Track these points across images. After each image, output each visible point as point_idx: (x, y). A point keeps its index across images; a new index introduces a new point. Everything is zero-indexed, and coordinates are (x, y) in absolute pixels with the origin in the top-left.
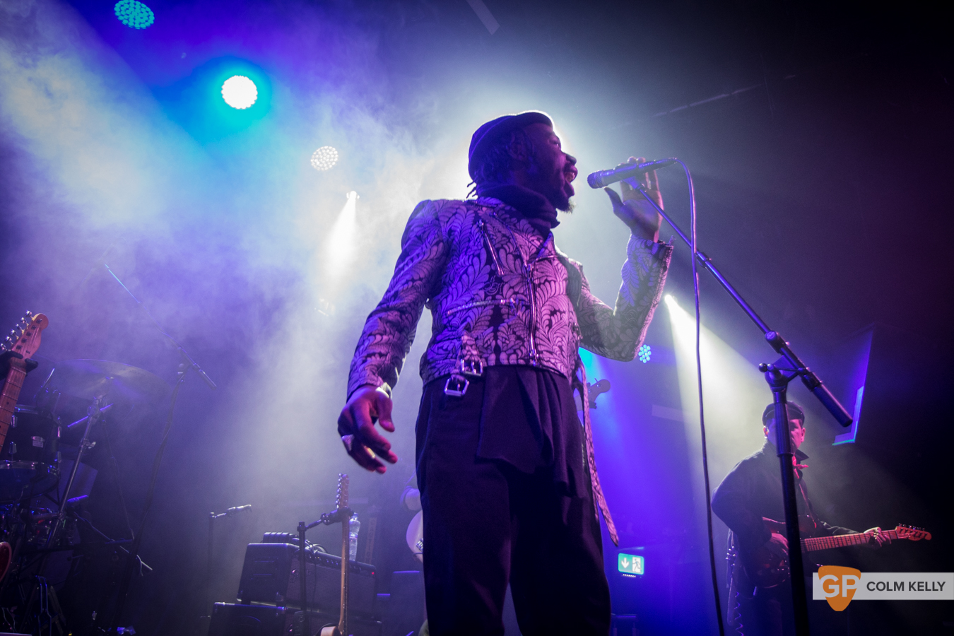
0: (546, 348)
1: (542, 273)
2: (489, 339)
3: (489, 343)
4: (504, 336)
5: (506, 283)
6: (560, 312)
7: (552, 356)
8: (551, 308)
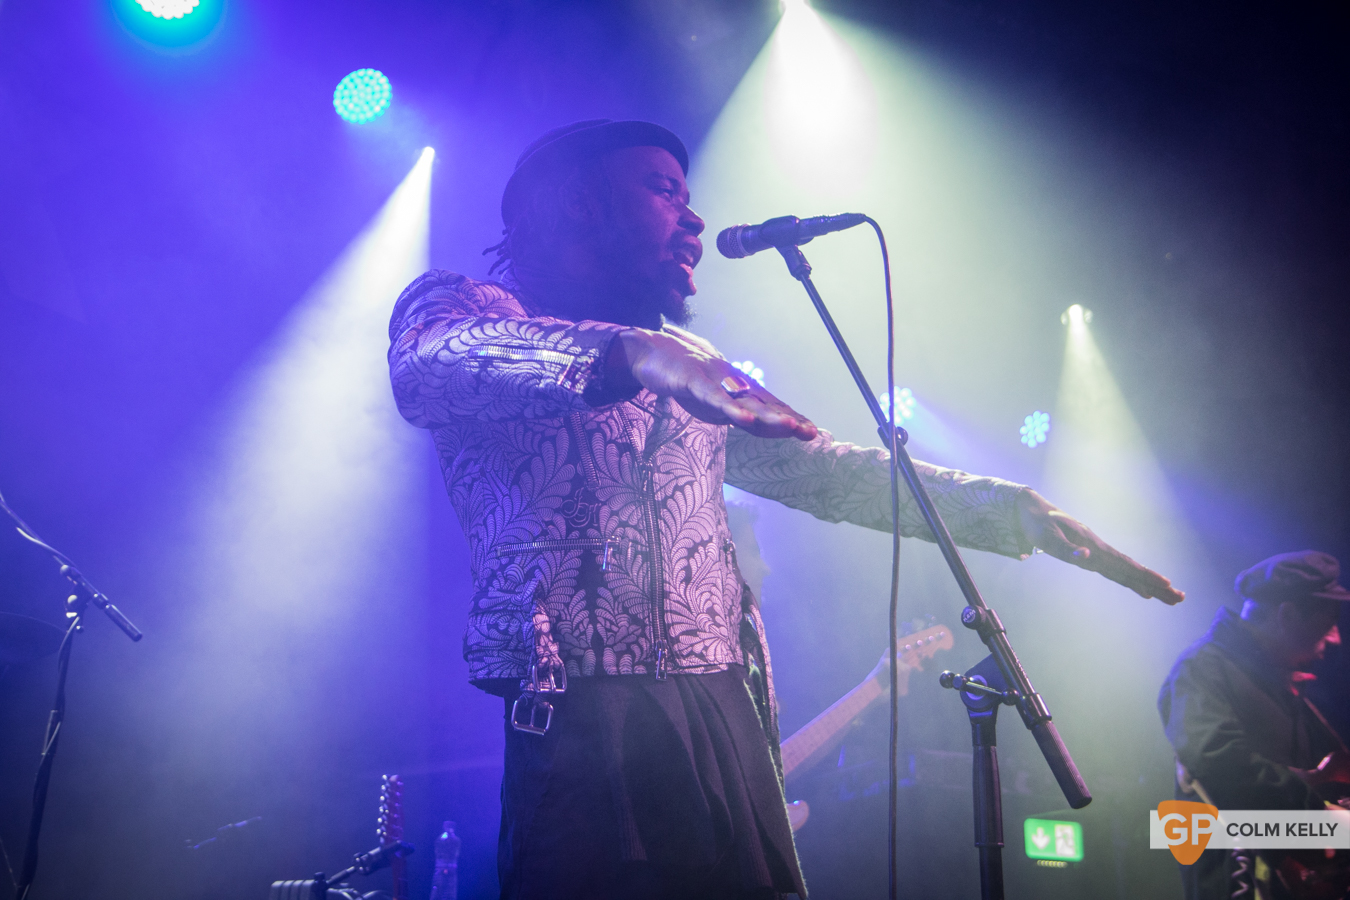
0: (683, 628)
1: (668, 473)
2: (582, 622)
3: (581, 627)
4: (608, 616)
5: (604, 503)
6: (704, 544)
7: (697, 639)
8: (689, 543)
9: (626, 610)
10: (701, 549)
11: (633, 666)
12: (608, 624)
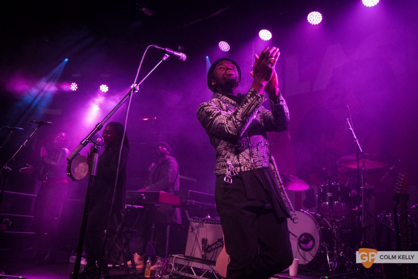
0: (258, 160)
2: (237, 162)
6: (260, 143)
7: (260, 162)
8: (257, 143)
9: (245, 158)
10: (260, 144)
11: (247, 169)
12: (242, 161)
